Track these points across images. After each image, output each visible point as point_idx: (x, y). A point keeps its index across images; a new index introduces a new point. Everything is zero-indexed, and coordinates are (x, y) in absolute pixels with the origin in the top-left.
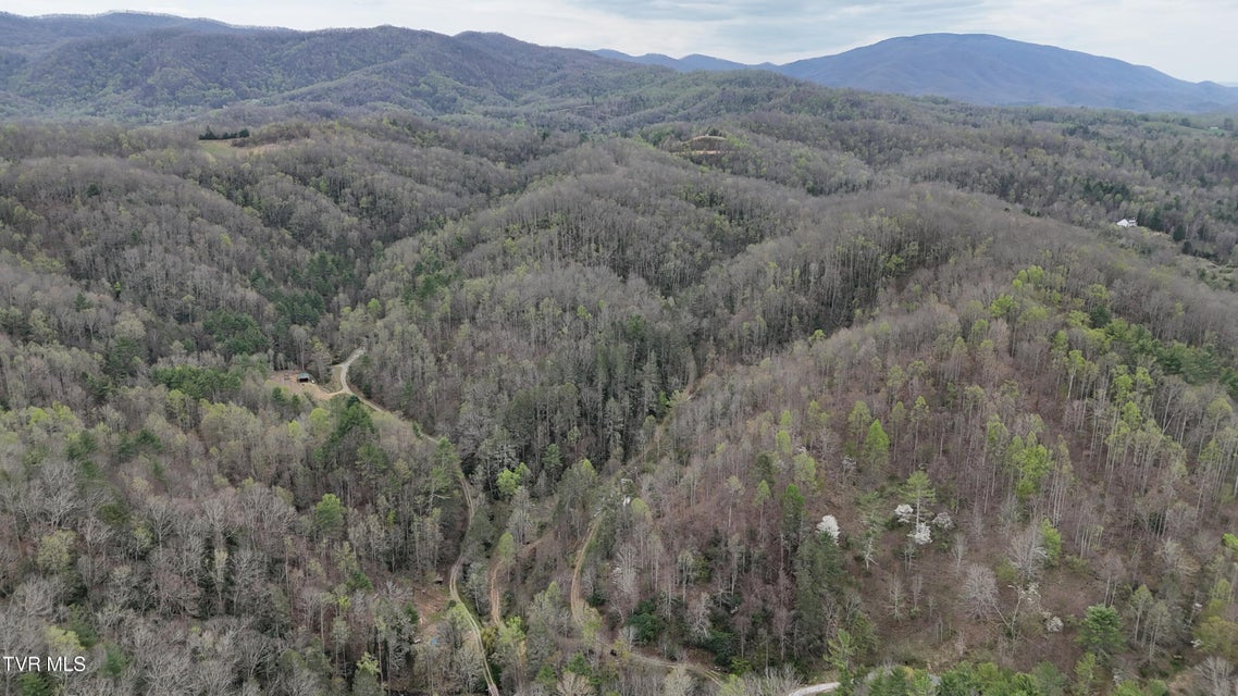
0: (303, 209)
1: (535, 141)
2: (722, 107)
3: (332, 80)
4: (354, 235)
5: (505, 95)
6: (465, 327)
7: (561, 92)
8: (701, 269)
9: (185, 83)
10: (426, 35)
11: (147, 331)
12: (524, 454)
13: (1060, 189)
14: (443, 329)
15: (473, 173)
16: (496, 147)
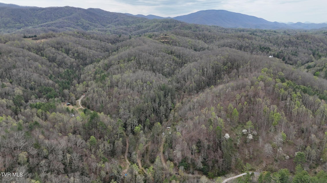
0: (59, 57)
1: (118, 38)
2: (163, 28)
3: (53, 21)
4: (75, 64)
5: (102, 25)
6: (116, 89)
7: (118, 24)
8: (174, 71)
9: (9, 22)
10: (79, 9)
11: (23, 93)
12: (140, 122)
13: (254, 49)
14: (109, 89)
15: (103, 46)
16: (107, 39)
